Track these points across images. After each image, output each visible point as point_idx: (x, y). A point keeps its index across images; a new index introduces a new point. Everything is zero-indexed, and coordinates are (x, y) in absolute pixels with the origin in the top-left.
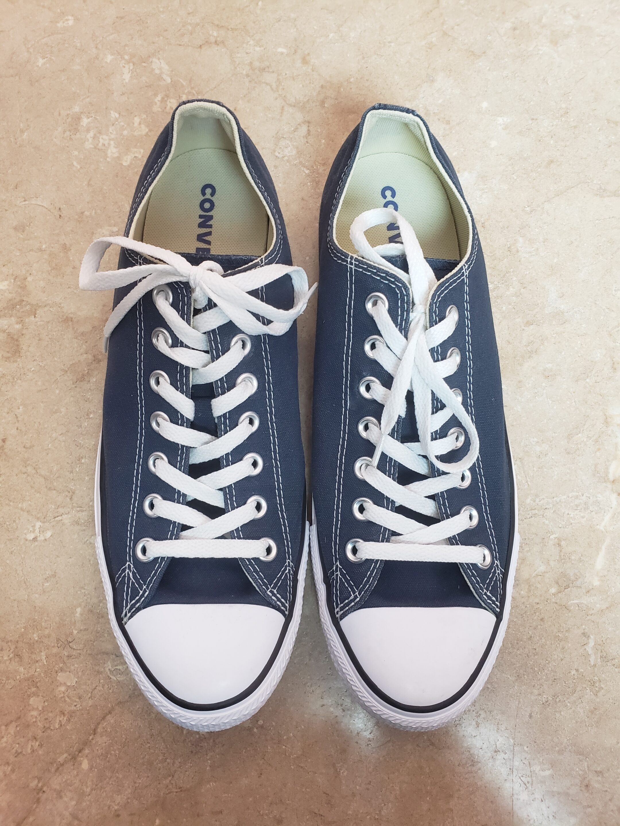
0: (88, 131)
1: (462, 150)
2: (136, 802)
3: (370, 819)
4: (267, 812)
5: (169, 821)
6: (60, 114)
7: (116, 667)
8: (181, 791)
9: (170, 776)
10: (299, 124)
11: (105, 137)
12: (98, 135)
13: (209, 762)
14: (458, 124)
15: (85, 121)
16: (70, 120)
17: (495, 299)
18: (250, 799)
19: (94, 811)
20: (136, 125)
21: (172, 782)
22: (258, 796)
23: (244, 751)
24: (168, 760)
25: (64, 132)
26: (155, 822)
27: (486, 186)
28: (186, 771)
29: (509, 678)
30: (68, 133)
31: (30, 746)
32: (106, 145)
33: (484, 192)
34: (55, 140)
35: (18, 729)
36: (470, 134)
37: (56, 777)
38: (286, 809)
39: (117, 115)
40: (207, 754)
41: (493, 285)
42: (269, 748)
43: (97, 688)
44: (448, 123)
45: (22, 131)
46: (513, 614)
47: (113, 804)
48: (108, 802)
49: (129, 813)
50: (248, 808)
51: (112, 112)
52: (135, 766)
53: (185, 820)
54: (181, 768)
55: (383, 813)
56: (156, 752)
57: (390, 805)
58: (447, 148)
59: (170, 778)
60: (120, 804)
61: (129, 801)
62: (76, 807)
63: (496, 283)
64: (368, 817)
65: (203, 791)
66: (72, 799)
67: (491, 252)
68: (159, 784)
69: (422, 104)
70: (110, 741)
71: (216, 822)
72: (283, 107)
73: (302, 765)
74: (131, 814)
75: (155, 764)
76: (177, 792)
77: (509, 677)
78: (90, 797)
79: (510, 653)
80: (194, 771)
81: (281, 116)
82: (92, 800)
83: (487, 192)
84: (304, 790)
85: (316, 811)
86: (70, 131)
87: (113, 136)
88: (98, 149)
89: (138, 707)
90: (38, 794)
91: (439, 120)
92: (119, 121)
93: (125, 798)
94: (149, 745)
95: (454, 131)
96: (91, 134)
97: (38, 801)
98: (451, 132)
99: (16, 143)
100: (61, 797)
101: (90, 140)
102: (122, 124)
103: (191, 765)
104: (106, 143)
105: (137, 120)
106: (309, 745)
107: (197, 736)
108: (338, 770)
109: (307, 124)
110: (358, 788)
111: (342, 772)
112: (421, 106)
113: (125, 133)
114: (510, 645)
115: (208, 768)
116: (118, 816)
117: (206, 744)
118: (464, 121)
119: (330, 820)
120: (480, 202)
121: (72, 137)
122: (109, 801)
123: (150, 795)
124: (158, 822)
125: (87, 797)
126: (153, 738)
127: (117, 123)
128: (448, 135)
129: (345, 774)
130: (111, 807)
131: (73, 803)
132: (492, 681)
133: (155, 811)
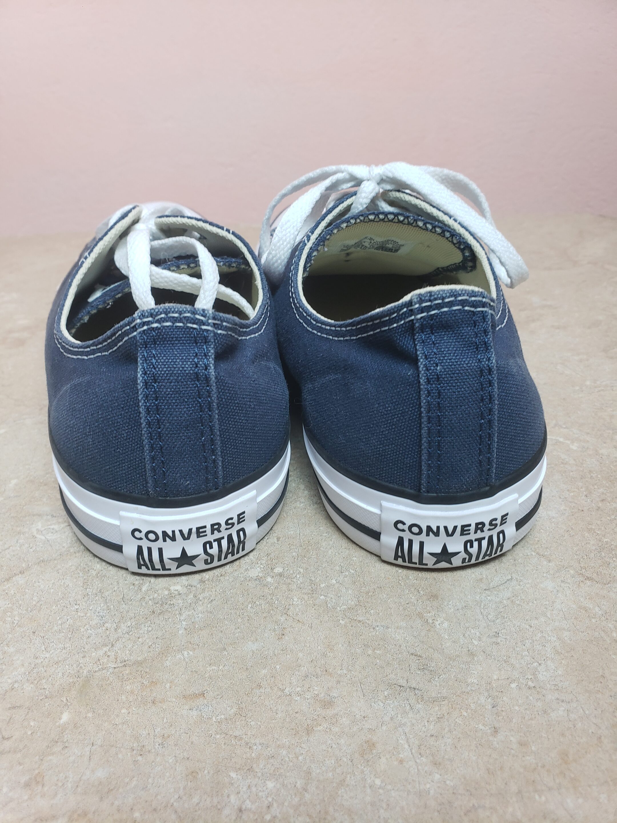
2: (28, 688)
4: (299, 689)
5: (90, 715)
7: (49, 527)
18: (264, 672)
22: (278, 667)
23: (250, 606)
24: (107, 625)
26: (60, 719)
28: (139, 638)
38: (338, 682)
40: (180, 614)
42: (296, 599)
43: (11, 548)
49: (9, 706)
50: (260, 686)
52: (42, 635)
55: (540, 677)
56: (88, 615)
57: (549, 663)
59: (105, 649)
61: (16, 685)
64: (513, 685)
70: (10, 605)
71: (190, 712)
73: (361, 619)
75: (82, 630)
80: (155, 636)
84: (370, 652)
85: (403, 682)
89: (70, 564)
94: (77, 607)
103: (150, 629)
106: (368, 593)
108: (430, 621)
111: (437, 623)
115: (180, 632)
117: (180, 601)
119: (434, 695)
123: (60, 674)
124: (65, 717)
126: (86, 599)
129: (446, 625)
133: (64, 700)
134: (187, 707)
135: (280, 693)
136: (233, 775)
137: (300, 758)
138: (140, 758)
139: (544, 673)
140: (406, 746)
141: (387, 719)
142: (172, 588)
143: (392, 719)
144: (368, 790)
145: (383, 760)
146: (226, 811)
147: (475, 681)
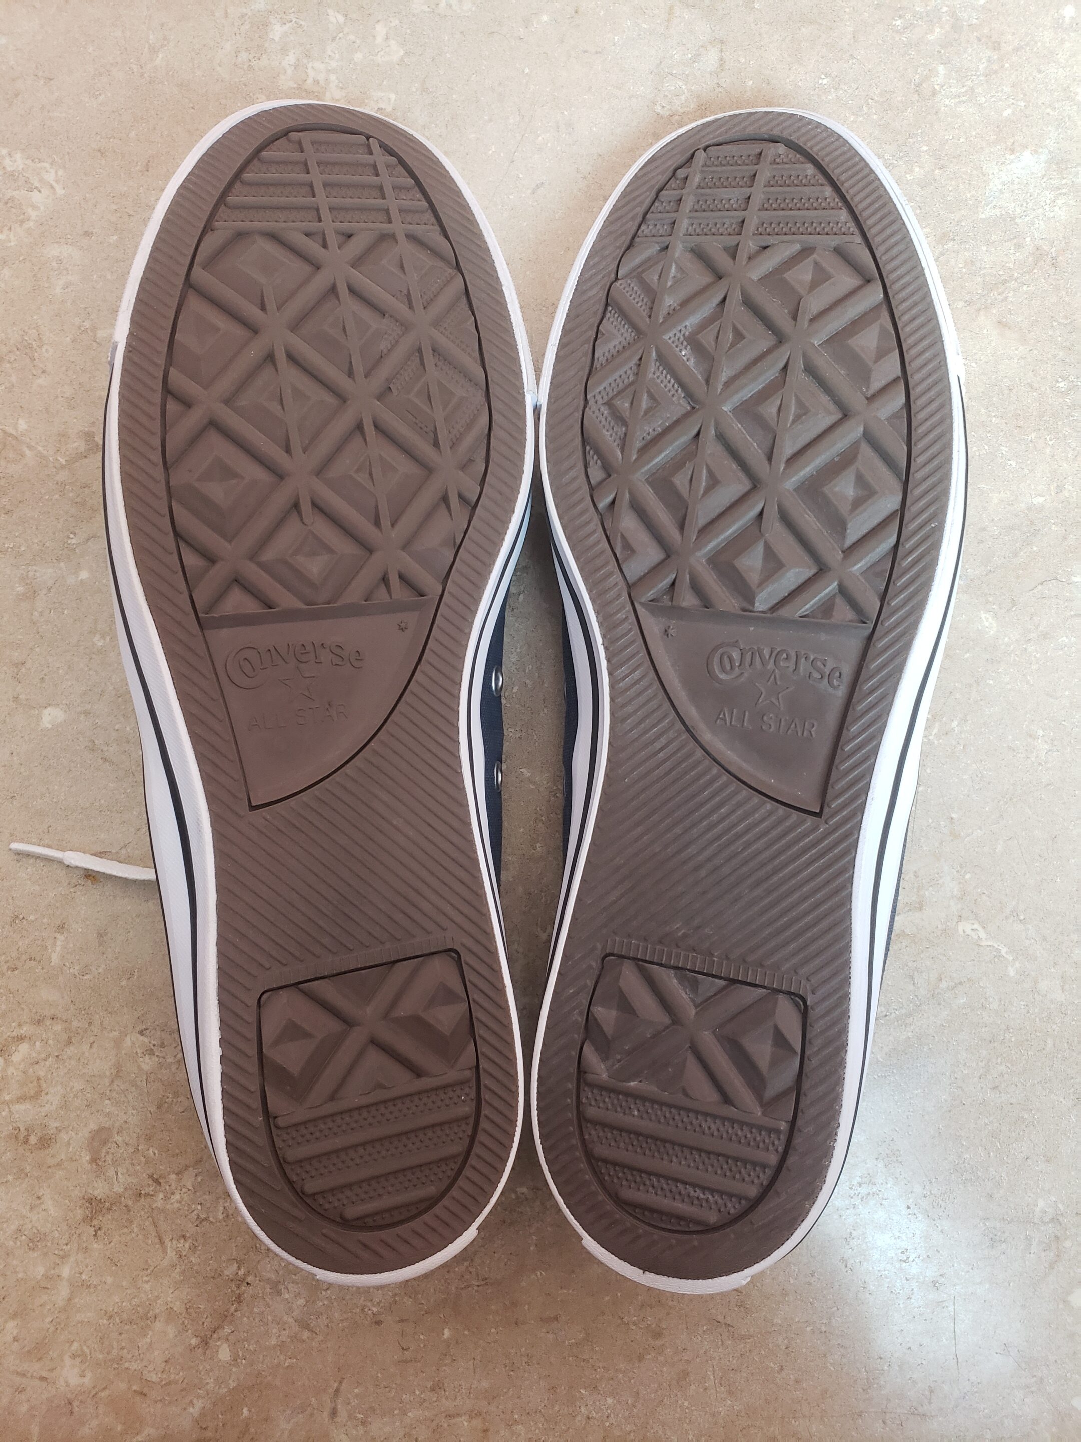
0: (284, 50)
1: (1023, 104)
2: (409, 1303)
3: (813, 1331)
4: (635, 1319)
5: (466, 1332)
6: (226, 15)
8: (486, 1284)
9: (467, 1260)
10: (702, 46)
11: (318, 65)
12: (305, 61)
13: (535, 1238)
14: (1017, 50)
15: (277, 30)
16: (247, 26)
17: (1069, 410)
18: (607, 1298)
19: (336, 1315)
20: (379, 39)
21: (470, 1269)
22: (619, 1294)
25: (237, 52)
26: (444, 1335)
27: (1064, 182)
28: (494, 1253)
29: (1062, 1102)
30: (244, 56)
31: (221, 1208)
32: (322, 83)
33: (1061, 194)
34: (218, 68)
35: (199, 1179)
36: (1040, 71)
37: (268, 1259)
38: (668, 1314)
39: (341, 19)
41: (1066, 382)
44: (997, 46)
45: (153, 50)
46: (1075, 991)
47: (369, 1304)
48: (361, 1301)
49: (398, 1319)
50: (603, 1314)
51: (330, 11)
53: (493, 1330)
54: (486, 1246)
55: (834, 1323)
58: (994, 99)
59: (466, 1264)
60: (382, 1305)
61: (398, 1300)
62: (306, 1308)
63: (1072, 378)
64: (809, 1329)
65: (524, 1284)
66: (298, 1295)
67: (1066, 318)
68: (448, 1272)
69: (948, 6)
71: (547, 1335)
72: (671, 8)
74: (401, 1321)
76: (478, 1286)
77: (1062, 1099)
78: (329, 1292)
79: (1065, 1059)
80: (509, 1252)
81: (667, 27)
82: (333, 1297)
83: (1065, 194)
85: (721, 1320)
86: (247, 50)
87: (334, 64)
88: (306, 90)
90: (238, 1287)
91: (980, 40)
92: (346, 30)
93: (390, 1294)
95: (1007, 65)
96: (291, 58)
97: (239, 1299)
98: (1003, 66)
99: (142, 75)
100: (279, 1293)
101: (290, 71)
102: (352, 37)
103: (503, 1242)
104: (321, 77)
105: (381, 30)
107: (514, 1196)
109: (719, 45)
110: (792, 1282)
112: (945, 9)
113: (358, 56)
114: (1066, 1045)
115: (532, 1248)
116: (379, 1323)
117: (528, 1209)
118: (1027, 44)
119: (743, 1333)
120: (1052, 215)
121: (253, 63)
122: (363, 1298)
123: (432, 1290)
124: (447, 1333)
125: (324, 1293)
127: (341, 35)
128: (996, 72)
130: (366, 1310)
131: (301, 1302)
132: (1031, 1107)
133: (442, 1316)
134: (544, 1330)
135: (619, 1321)
136: (583, 1392)
137: (632, 1381)
138: (512, 1373)
139: (838, 1319)
140: (712, 1377)
141: (702, 1352)
142: (518, 1189)
143: (705, 1353)
144: (678, 1410)
145: (693, 1387)
146: (579, 1418)
147: (780, 1322)
